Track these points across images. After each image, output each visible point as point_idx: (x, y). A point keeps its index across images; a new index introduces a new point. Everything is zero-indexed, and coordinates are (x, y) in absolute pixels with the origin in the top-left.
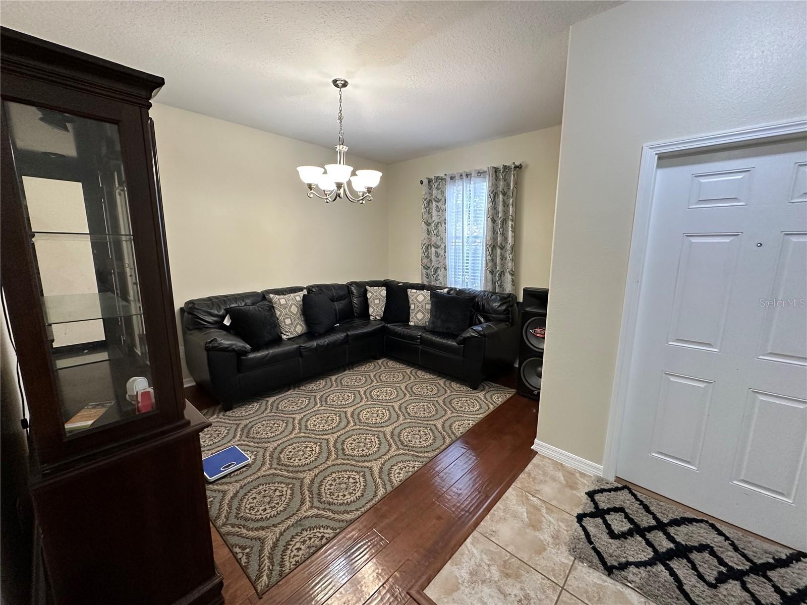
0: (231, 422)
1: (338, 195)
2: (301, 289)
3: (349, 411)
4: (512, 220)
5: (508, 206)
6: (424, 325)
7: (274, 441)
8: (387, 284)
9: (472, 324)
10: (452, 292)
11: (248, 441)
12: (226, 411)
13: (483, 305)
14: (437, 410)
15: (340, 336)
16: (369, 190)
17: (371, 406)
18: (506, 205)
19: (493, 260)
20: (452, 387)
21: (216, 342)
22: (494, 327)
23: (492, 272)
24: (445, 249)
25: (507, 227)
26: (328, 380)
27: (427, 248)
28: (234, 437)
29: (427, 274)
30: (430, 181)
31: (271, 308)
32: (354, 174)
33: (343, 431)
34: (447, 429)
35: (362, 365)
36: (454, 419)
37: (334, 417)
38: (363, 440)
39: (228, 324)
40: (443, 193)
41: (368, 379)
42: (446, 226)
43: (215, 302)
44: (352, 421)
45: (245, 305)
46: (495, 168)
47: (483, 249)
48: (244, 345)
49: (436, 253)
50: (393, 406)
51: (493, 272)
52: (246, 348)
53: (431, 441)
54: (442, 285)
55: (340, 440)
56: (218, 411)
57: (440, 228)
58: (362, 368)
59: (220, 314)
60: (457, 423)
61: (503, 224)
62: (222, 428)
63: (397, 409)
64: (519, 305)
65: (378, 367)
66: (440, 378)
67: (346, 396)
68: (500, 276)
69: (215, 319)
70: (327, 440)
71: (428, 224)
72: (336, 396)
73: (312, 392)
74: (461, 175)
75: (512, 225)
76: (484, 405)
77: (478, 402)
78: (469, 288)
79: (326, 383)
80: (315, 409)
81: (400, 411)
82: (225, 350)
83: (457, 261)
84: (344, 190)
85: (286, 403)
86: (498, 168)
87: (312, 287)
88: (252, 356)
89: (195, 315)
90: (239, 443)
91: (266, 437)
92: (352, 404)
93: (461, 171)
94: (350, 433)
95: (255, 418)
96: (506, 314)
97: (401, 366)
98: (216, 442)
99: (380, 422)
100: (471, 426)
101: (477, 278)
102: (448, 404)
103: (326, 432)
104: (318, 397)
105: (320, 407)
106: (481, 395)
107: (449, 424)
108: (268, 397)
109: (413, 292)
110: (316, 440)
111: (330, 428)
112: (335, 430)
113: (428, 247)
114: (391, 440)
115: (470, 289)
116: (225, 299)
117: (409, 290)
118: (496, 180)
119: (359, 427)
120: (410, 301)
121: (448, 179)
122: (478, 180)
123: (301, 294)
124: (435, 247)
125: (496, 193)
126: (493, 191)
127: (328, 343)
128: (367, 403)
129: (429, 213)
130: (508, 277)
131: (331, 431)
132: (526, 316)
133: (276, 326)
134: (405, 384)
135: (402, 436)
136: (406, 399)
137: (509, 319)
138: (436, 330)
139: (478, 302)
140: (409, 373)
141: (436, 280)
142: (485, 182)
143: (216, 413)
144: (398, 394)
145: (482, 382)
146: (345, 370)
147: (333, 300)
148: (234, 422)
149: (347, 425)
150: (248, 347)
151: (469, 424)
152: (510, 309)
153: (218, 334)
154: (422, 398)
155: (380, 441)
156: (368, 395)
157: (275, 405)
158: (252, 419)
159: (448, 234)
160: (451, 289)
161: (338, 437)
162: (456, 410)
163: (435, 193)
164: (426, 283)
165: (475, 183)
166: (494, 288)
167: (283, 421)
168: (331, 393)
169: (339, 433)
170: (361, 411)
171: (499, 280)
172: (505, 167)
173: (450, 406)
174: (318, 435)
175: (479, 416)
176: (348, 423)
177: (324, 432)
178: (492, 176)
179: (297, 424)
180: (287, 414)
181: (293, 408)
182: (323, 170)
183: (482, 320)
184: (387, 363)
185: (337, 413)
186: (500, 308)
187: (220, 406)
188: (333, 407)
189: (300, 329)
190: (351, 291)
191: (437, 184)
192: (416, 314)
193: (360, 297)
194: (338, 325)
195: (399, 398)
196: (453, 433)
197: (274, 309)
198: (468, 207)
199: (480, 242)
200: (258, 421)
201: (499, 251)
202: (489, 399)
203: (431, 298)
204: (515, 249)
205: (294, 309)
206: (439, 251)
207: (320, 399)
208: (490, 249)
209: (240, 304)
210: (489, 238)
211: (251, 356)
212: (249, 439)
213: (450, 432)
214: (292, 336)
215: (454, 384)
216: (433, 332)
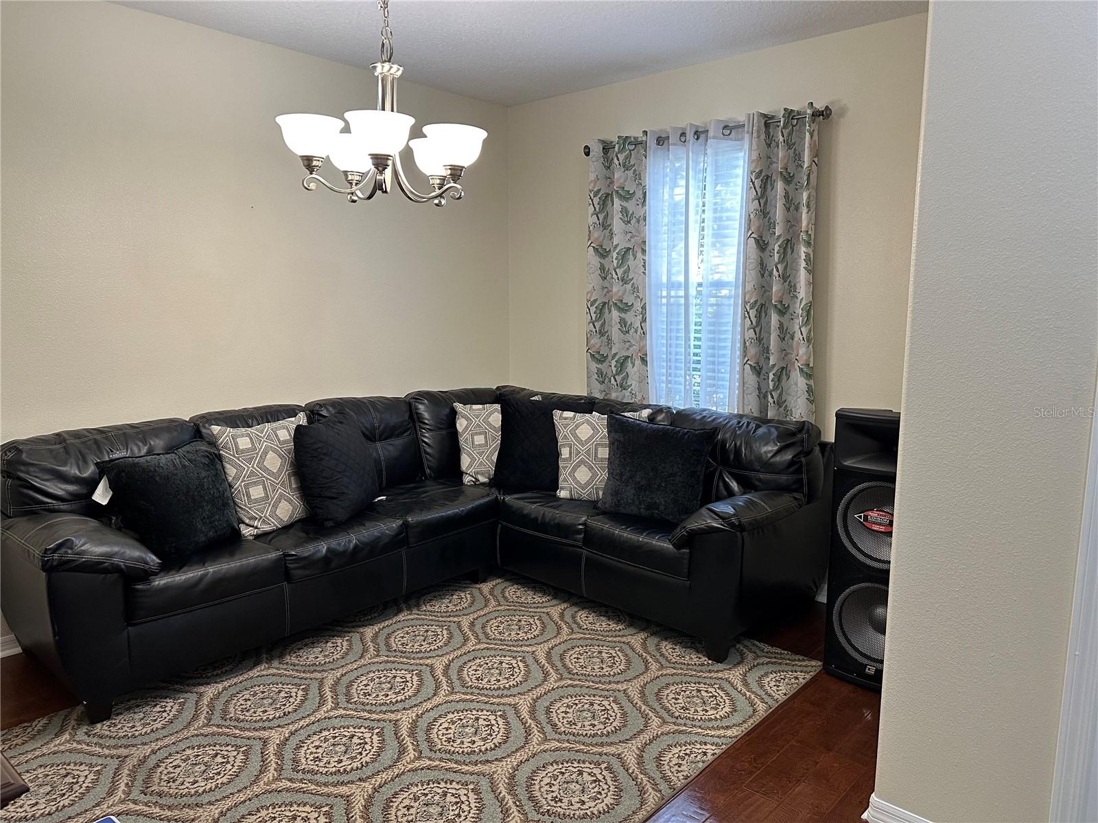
0: (107, 752)
1: (379, 186)
2: (291, 411)
3: (406, 719)
4: (808, 244)
5: (797, 209)
6: (594, 497)
7: (210, 803)
8: (504, 398)
9: (709, 496)
10: (660, 417)
11: (146, 804)
12: (93, 722)
13: (737, 451)
14: (624, 715)
15: (387, 527)
16: (456, 172)
17: (461, 706)
18: (791, 205)
19: (761, 341)
20: (662, 655)
21: (72, 549)
22: (763, 505)
23: (758, 370)
24: (643, 313)
25: (795, 261)
26: (356, 637)
27: (600, 311)
28: (111, 793)
29: (600, 373)
30: (607, 147)
31: (215, 460)
32: (416, 133)
33: (390, 774)
34: (651, 766)
35: (441, 597)
36: (668, 740)
37: (368, 735)
38: (437, 798)
39: (104, 502)
40: (638, 177)
41: (456, 632)
42: (647, 258)
43: (73, 444)
44: (411, 747)
45: (150, 452)
46: (765, 116)
47: (735, 313)
48: (144, 555)
49: (623, 322)
50: (515, 706)
51: (761, 369)
52: (147, 563)
53: (608, 800)
54: (637, 400)
55: (380, 799)
56: (73, 722)
57: (631, 262)
58: (442, 605)
59: (85, 475)
60: (675, 750)
61: (785, 252)
62: (82, 768)
63: (525, 714)
64: (828, 449)
65: (480, 601)
66: (631, 631)
67: (398, 679)
68: (778, 378)
69: (71, 488)
70: (347, 799)
71: (602, 253)
72: (373, 680)
73: (313, 667)
74: (683, 134)
75: (807, 255)
76: (742, 703)
77: (727, 694)
78: (702, 406)
79: (350, 645)
80: (321, 714)
81: (534, 719)
82: (95, 567)
83: (673, 342)
84: (395, 173)
85: (246, 700)
86: (773, 117)
87: (321, 406)
88: (162, 582)
89: (19, 478)
90: (122, 807)
91: (193, 791)
92: (414, 701)
93: (682, 124)
94: (406, 779)
95: (167, 741)
96: (793, 473)
97: (537, 599)
98: (64, 806)
99: (483, 749)
100: (710, 757)
101: (720, 383)
102: (651, 699)
103: (345, 778)
104: (329, 682)
105: (332, 709)
106: (735, 675)
107: (656, 754)
108: (202, 685)
109: (565, 419)
110: (319, 800)
111: (355, 765)
112: (368, 771)
113: (602, 309)
114: (508, 797)
115: (705, 410)
116: (98, 437)
117: (557, 413)
118: (769, 145)
119: (428, 763)
120: (560, 440)
121: (652, 143)
122: (725, 144)
123: (292, 423)
124: (620, 310)
125: (768, 177)
126: (761, 171)
127: (356, 544)
128: (451, 698)
129: (605, 225)
130: (798, 382)
131: (358, 774)
132: (846, 478)
133: (225, 505)
134: (546, 647)
135: (537, 787)
136: (547, 686)
137: (802, 487)
138: (622, 510)
139: (723, 443)
140: (556, 617)
141: (623, 387)
142: (740, 150)
143: (70, 728)
144: (528, 672)
145: (739, 642)
146: (399, 611)
147: (371, 436)
148: (114, 752)
149: (398, 760)
150: (153, 559)
151: (705, 754)
152: (803, 459)
153: (77, 527)
154: (587, 684)
155: (480, 800)
156: (454, 677)
157: (219, 706)
158: (160, 743)
159: (650, 277)
160: (658, 410)
161: (375, 790)
162: (672, 715)
163: (620, 177)
164: (598, 395)
165: (716, 154)
166: (764, 408)
167: (237, 747)
168: (360, 671)
169: (378, 780)
170: (435, 720)
171: (776, 388)
172: (789, 114)
173: (656, 706)
174: (325, 785)
175: (729, 733)
176: (402, 751)
177: (342, 777)
178: (758, 137)
179: (272, 757)
180: (249, 730)
181: (265, 712)
182: (341, 124)
183: (734, 485)
184: (503, 592)
185: (375, 724)
186: (778, 459)
187: (79, 709)
188: (364, 710)
189: (287, 509)
190: (417, 413)
191: (624, 154)
192: (574, 470)
193: (440, 429)
194: (384, 497)
195: (531, 684)
196: (664, 777)
197: (221, 462)
198: (700, 211)
199: (729, 297)
200: (173, 749)
201: (774, 318)
202: (755, 687)
203: (609, 432)
204: (816, 312)
205: (274, 462)
206: (629, 317)
207: (334, 688)
208: (753, 313)
209: (136, 450)
210: (749, 287)
211: (160, 582)
212: (148, 798)
213: (657, 776)
214: (267, 528)
215: (666, 647)
216: (615, 515)
